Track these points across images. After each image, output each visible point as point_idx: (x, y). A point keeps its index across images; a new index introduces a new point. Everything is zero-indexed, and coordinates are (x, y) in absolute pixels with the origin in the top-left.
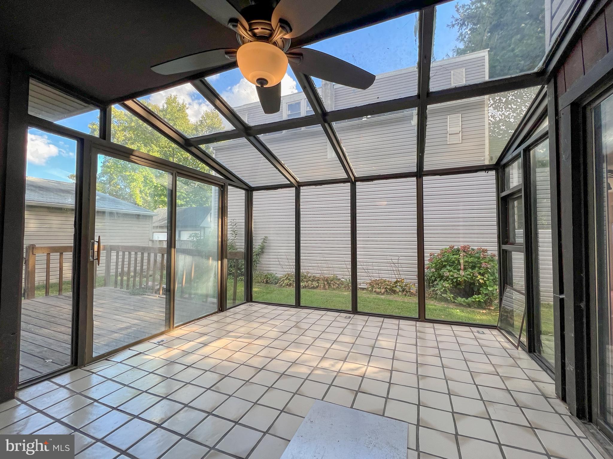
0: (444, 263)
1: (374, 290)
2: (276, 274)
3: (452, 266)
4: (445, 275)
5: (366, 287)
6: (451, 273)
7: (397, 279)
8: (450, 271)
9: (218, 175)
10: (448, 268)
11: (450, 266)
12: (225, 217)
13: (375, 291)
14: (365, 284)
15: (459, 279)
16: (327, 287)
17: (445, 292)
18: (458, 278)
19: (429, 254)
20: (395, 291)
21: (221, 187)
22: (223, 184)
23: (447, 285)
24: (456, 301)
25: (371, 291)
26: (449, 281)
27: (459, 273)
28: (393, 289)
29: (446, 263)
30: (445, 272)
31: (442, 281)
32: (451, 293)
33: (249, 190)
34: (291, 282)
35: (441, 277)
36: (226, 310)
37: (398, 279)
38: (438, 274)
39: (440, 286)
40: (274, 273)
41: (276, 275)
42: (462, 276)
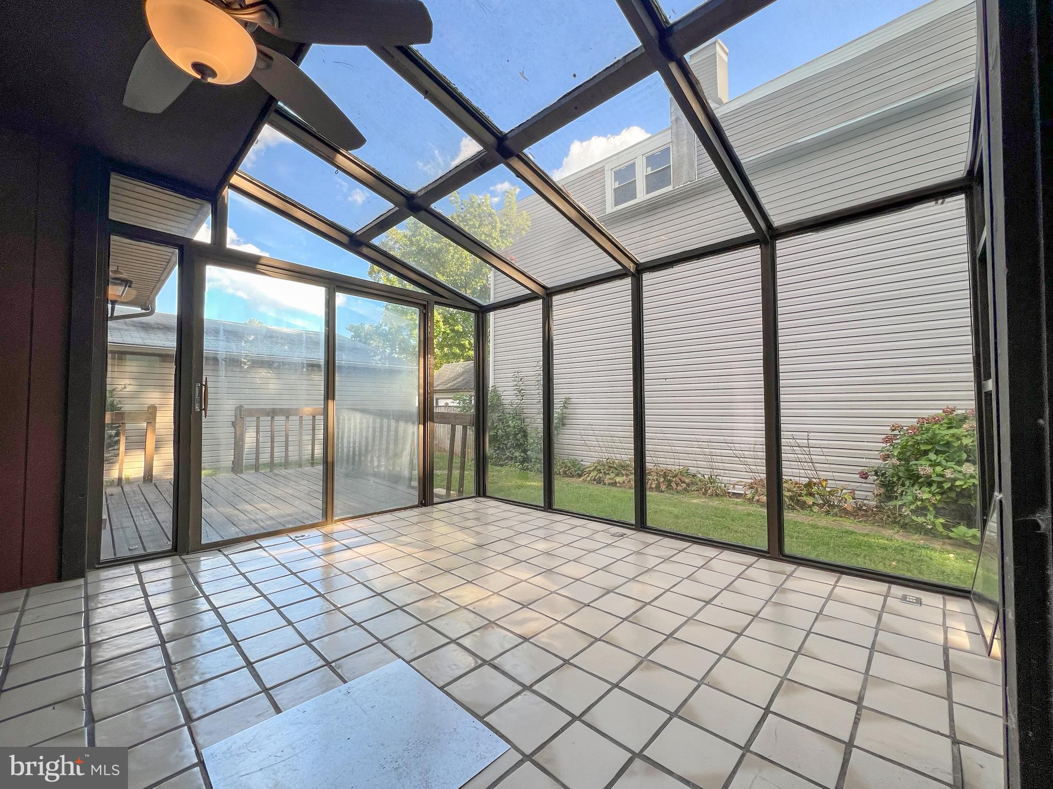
0: (923, 448)
1: (756, 498)
2: (582, 461)
3: (943, 452)
4: (922, 473)
5: (743, 492)
6: (939, 469)
7: (809, 478)
8: (934, 464)
9: (420, 291)
10: (932, 456)
11: (937, 453)
12: (429, 356)
13: (758, 501)
14: (742, 487)
15: (958, 483)
16: (663, 487)
17: (922, 510)
18: (955, 480)
19: (889, 428)
20: (805, 502)
21: (422, 308)
22: (425, 303)
23: (926, 496)
24: (951, 534)
25: (751, 500)
26: (934, 488)
27: (959, 468)
28: (799, 498)
29: (929, 447)
30: (923, 468)
31: (916, 487)
32: (938, 513)
33: (481, 312)
34: (601, 475)
35: (915, 478)
36: (433, 504)
37: (814, 480)
38: (907, 470)
39: (910, 498)
40: (579, 458)
41: (583, 463)
42: (967, 476)
